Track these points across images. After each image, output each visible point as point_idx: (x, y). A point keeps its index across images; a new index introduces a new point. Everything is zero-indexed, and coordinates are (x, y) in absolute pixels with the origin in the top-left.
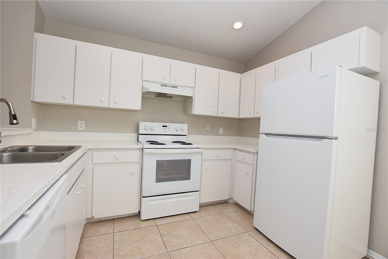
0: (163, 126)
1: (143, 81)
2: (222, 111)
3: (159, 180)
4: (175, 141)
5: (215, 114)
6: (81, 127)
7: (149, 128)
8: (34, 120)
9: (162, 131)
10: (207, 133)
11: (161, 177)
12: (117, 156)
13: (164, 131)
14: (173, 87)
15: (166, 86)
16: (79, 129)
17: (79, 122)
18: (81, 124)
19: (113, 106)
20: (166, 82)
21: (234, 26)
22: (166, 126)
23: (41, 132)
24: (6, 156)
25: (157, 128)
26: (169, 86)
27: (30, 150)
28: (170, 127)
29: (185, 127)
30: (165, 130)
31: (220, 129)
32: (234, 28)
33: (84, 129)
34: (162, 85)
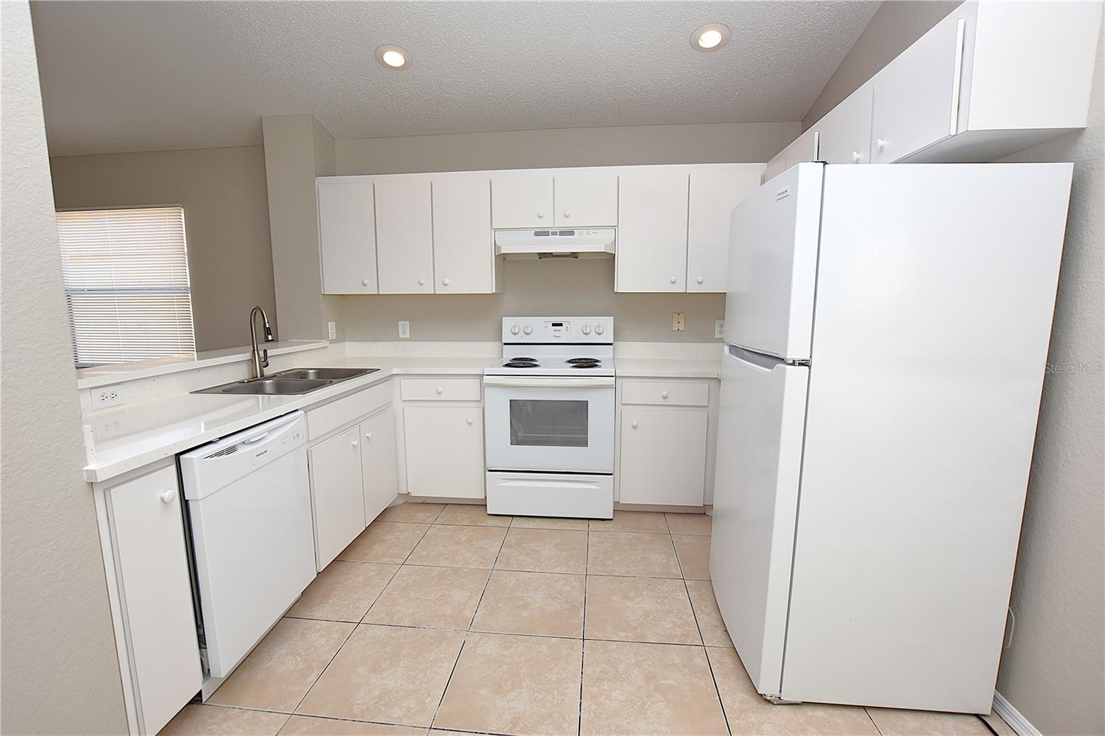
0: (554, 325)
1: (496, 230)
2: (700, 279)
3: (516, 440)
4: (575, 359)
5: (679, 288)
6: (404, 332)
7: (522, 329)
8: (331, 326)
9: (550, 335)
10: (678, 337)
11: (521, 435)
12: (440, 389)
13: (555, 336)
14: (562, 233)
15: (546, 234)
16: (401, 336)
17: (400, 323)
18: (404, 327)
19: (441, 290)
20: (545, 224)
21: (699, 40)
22: (561, 325)
23: (347, 344)
24: (269, 383)
25: (540, 327)
26: (554, 234)
27: (312, 376)
28: (569, 326)
29: (607, 323)
30: (557, 334)
31: (717, 325)
32: (700, 46)
33: (408, 337)
34: (537, 234)
